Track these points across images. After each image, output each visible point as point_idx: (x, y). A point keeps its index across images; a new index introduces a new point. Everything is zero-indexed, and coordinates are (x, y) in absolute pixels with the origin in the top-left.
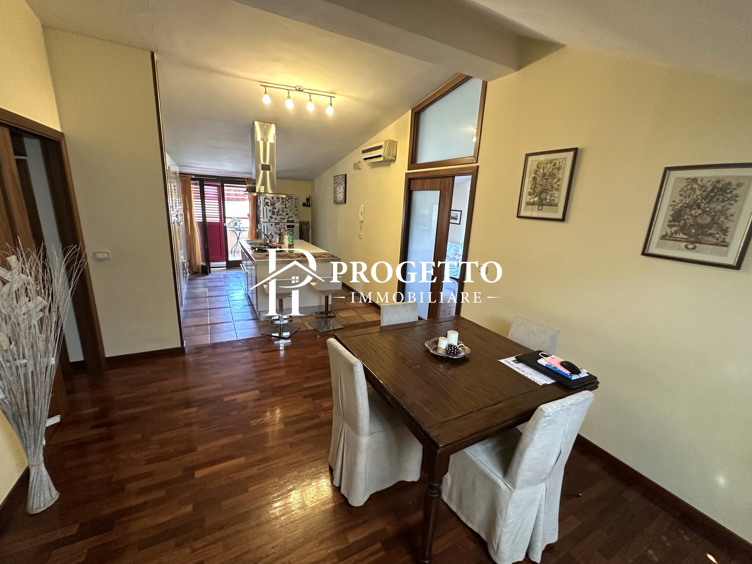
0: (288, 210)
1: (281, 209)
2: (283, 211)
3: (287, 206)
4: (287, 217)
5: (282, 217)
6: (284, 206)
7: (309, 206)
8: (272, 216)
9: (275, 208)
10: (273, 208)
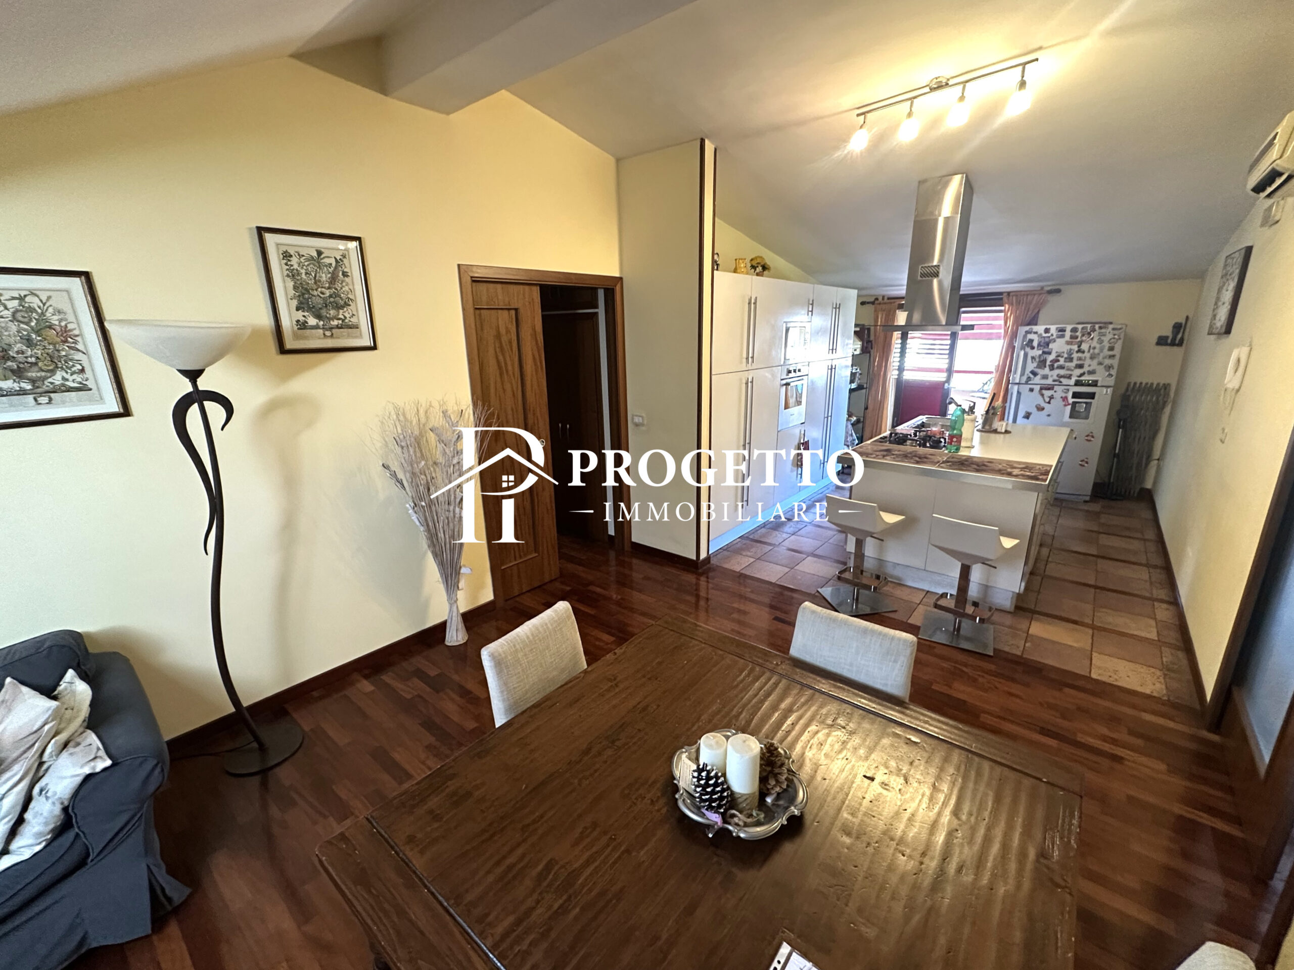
0: (1087, 355)
1: (1066, 355)
2: (1070, 359)
3: (1085, 347)
4: (1079, 371)
5: (1062, 372)
6: (1075, 348)
7: (1180, 344)
9: (1050, 353)
10: (1044, 352)
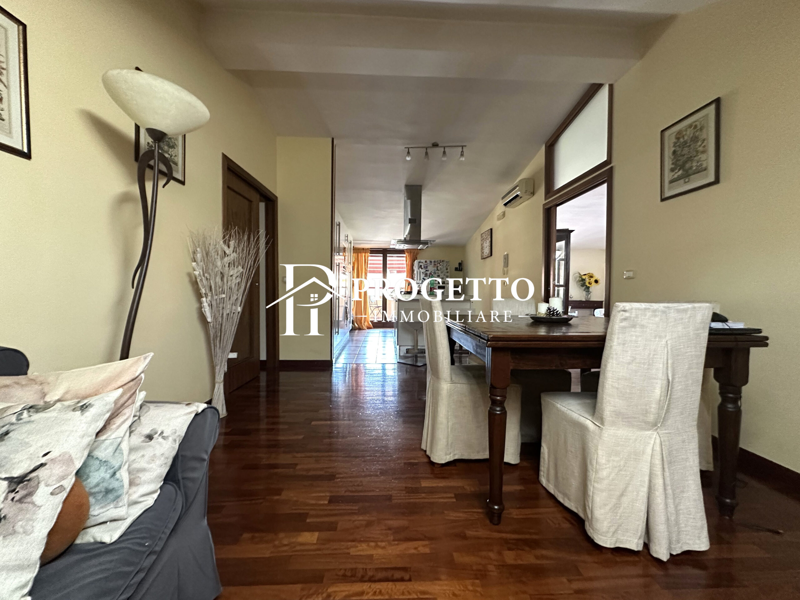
2: (435, 273)
3: (439, 268)
6: (436, 269)
7: (461, 270)
8: (425, 278)
9: (428, 271)
10: (426, 271)
